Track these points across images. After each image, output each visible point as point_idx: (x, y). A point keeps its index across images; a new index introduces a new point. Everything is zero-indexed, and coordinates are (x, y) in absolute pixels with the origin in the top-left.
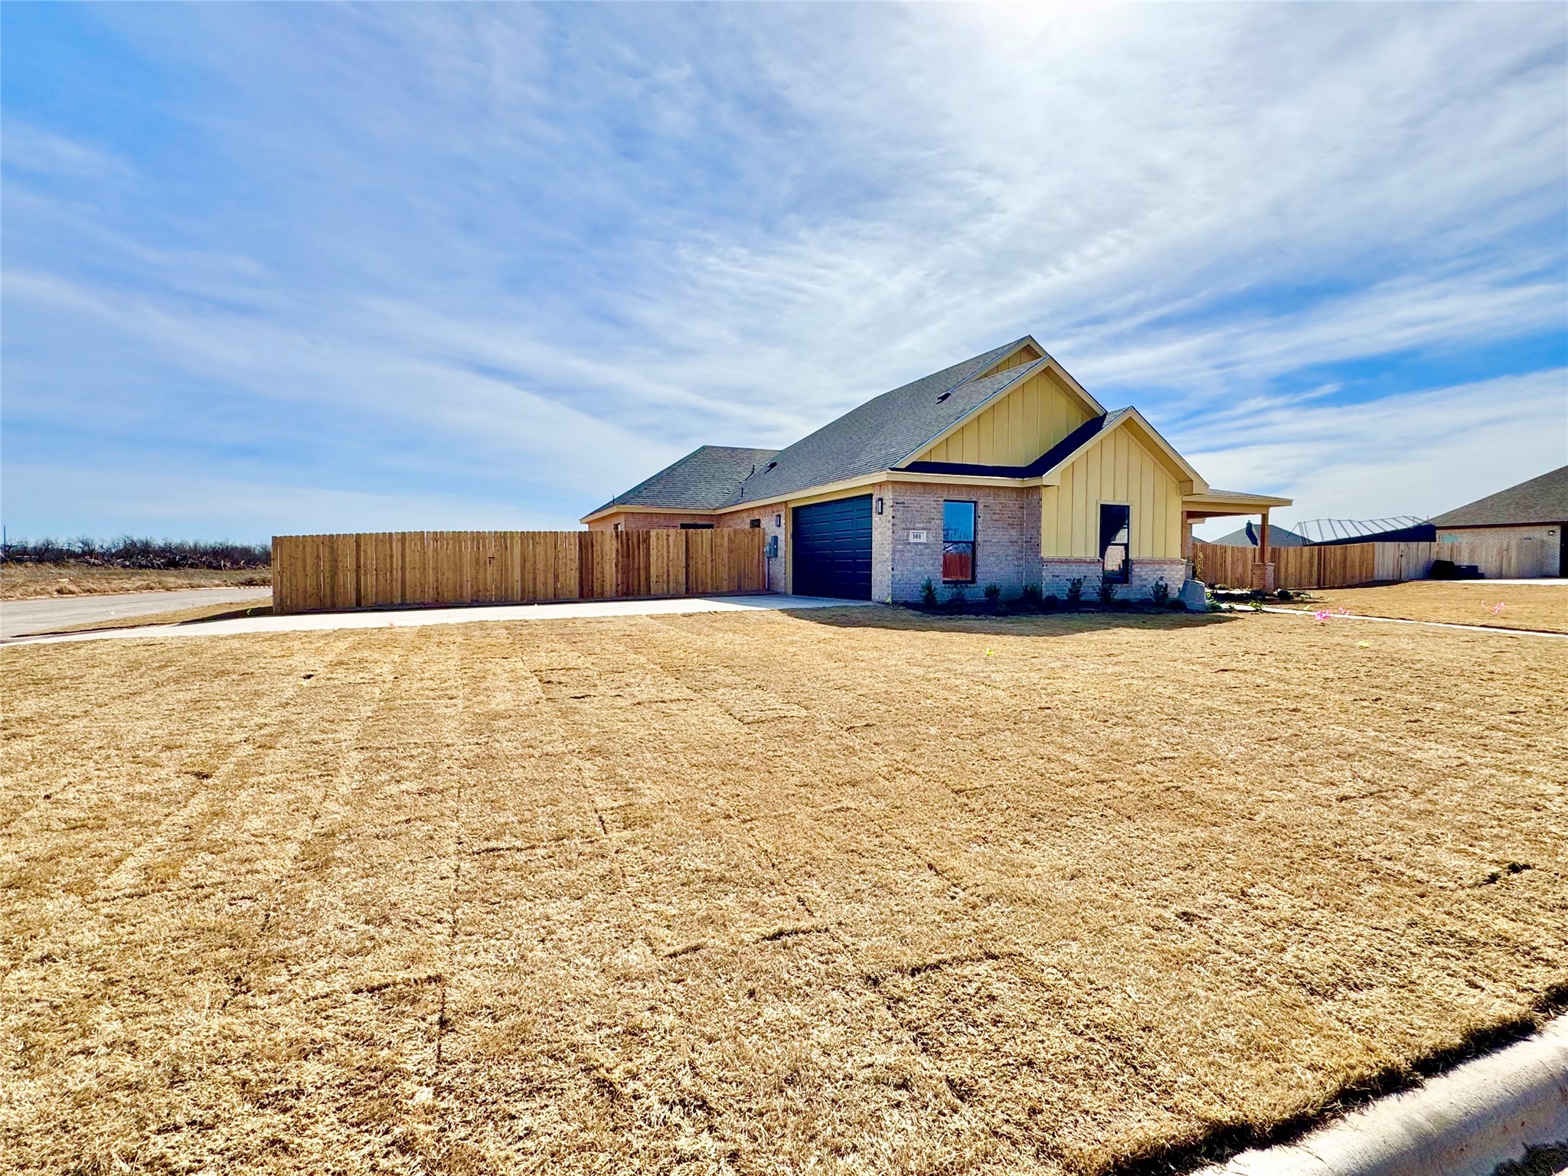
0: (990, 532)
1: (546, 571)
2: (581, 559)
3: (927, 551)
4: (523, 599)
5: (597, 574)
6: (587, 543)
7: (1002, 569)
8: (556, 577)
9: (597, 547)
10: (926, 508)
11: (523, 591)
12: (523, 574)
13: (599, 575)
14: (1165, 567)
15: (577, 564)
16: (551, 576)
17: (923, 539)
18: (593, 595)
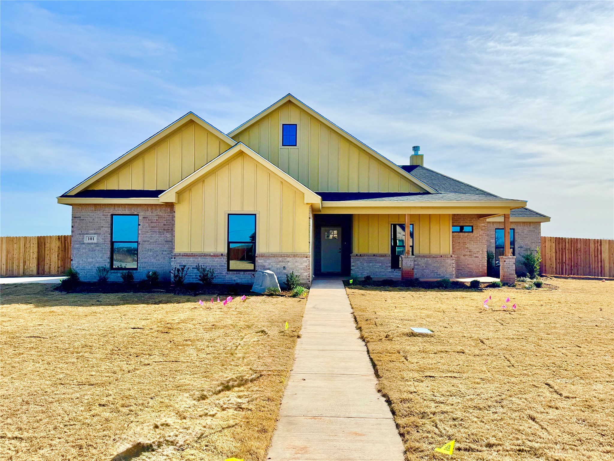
0: (148, 235)
1: (19, 259)
2: (38, 252)
3: (98, 248)
4: (6, 274)
5: (47, 261)
6: (42, 243)
7: (159, 260)
8: (25, 262)
9: (47, 245)
10: (96, 220)
11: (7, 270)
12: (7, 260)
13: (48, 262)
14: (288, 259)
15: (35, 255)
16: (22, 261)
17: (95, 241)
18: (44, 274)
